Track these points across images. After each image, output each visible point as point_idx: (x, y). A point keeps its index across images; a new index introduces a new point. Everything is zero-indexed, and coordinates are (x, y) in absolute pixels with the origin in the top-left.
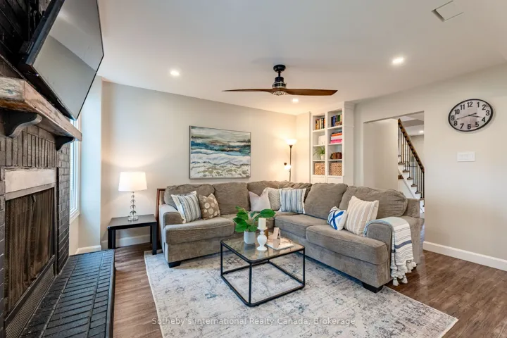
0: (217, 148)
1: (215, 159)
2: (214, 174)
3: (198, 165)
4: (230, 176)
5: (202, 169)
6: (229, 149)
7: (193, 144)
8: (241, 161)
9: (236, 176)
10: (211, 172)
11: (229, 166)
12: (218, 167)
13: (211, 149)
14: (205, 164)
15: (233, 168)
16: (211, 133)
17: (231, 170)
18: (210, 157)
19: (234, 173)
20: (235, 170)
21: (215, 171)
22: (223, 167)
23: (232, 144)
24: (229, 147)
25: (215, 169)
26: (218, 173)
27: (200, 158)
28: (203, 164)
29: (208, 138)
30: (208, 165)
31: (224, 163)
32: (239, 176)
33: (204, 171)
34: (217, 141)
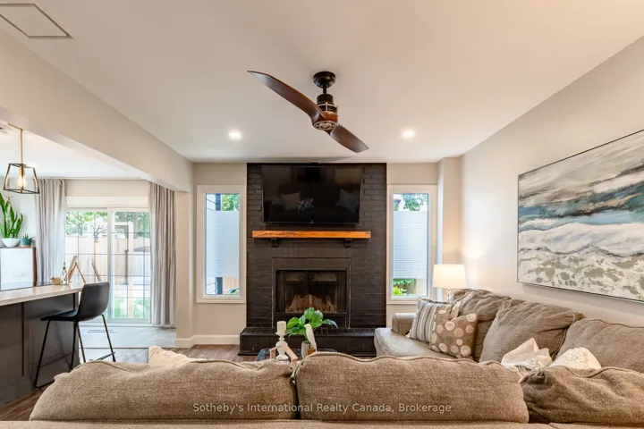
0: (561, 211)
1: (558, 239)
2: (556, 280)
3: (527, 256)
4: (596, 289)
5: (534, 265)
6: (591, 207)
7: (523, 212)
8: (635, 240)
9: (615, 293)
10: (550, 273)
11: (593, 258)
12: (564, 261)
13: (551, 217)
14: (540, 253)
15: (605, 267)
16: (551, 176)
17: (599, 272)
18: (548, 237)
19: (606, 279)
20: (610, 273)
21: (558, 271)
22: (576, 261)
23: (601, 189)
24: (594, 198)
25: (559, 266)
26: (565, 276)
27: (532, 240)
28: (534, 254)
29: (544, 190)
30: (545, 256)
31: (579, 251)
32: (627, 294)
33: (538, 270)
34: (563, 193)
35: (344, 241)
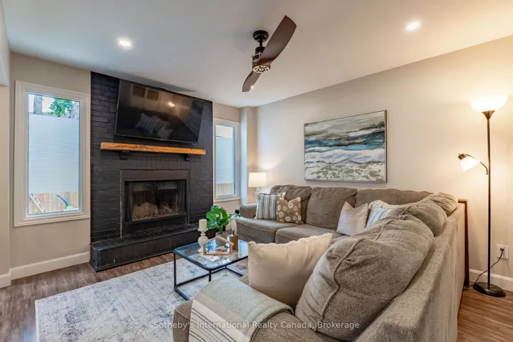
0: (331, 143)
1: (330, 157)
2: (328, 176)
3: (311, 165)
4: (350, 179)
5: (316, 170)
6: (347, 142)
7: (307, 143)
8: (368, 157)
9: (359, 179)
10: (325, 173)
11: (349, 165)
12: (333, 167)
13: (325, 146)
14: (319, 164)
15: (354, 168)
16: (325, 126)
17: (352, 171)
18: (324, 156)
19: (355, 174)
20: (357, 171)
21: (330, 172)
22: (340, 166)
23: (352, 135)
24: (348, 139)
25: (331, 169)
26: (334, 174)
27: (314, 157)
28: (316, 164)
29: (320, 133)
30: (322, 165)
31: (341, 162)
32: (365, 179)
33: (318, 172)
34: (332, 135)
35: (185, 156)
